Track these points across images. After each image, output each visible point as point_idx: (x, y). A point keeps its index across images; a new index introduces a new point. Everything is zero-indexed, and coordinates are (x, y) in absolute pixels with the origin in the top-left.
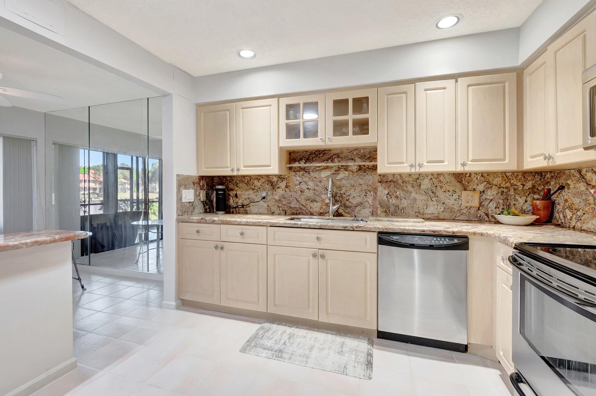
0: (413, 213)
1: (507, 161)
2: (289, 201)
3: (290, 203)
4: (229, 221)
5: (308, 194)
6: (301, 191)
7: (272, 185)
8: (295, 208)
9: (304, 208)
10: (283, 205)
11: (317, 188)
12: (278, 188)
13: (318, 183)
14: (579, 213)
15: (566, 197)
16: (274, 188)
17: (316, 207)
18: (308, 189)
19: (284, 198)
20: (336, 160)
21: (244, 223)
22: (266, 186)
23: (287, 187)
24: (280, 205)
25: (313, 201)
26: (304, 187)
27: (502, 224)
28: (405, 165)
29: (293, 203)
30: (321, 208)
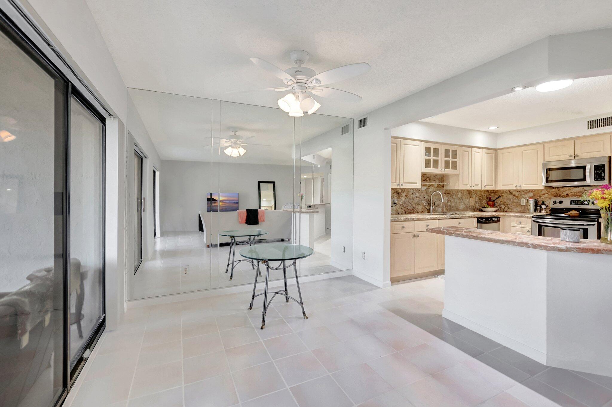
0: (456, 209)
1: (493, 186)
2: (407, 205)
3: (407, 206)
4: (422, 218)
5: (416, 200)
6: (413, 199)
7: (398, 195)
8: (410, 209)
9: (414, 209)
10: (404, 207)
11: (420, 197)
12: (402, 196)
13: (421, 194)
14: (509, 206)
15: (501, 200)
16: (399, 197)
17: (420, 208)
18: (416, 197)
19: (405, 203)
20: (428, 180)
21: (429, 219)
22: (395, 195)
23: (406, 196)
24: (403, 208)
25: (419, 204)
26: (414, 196)
27: (485, 212)
28: (468, 186)
29: (409, 206)
30: (422, 208)
